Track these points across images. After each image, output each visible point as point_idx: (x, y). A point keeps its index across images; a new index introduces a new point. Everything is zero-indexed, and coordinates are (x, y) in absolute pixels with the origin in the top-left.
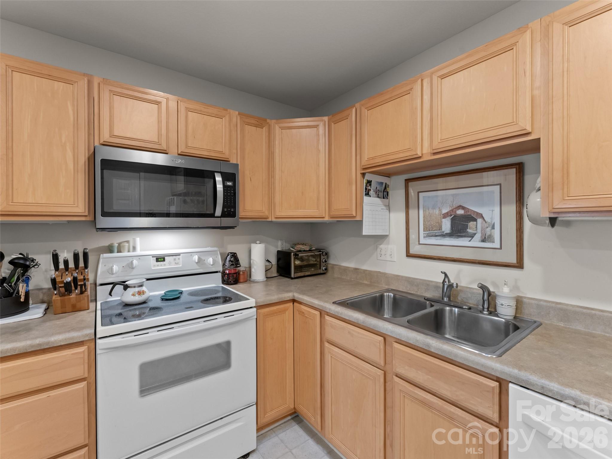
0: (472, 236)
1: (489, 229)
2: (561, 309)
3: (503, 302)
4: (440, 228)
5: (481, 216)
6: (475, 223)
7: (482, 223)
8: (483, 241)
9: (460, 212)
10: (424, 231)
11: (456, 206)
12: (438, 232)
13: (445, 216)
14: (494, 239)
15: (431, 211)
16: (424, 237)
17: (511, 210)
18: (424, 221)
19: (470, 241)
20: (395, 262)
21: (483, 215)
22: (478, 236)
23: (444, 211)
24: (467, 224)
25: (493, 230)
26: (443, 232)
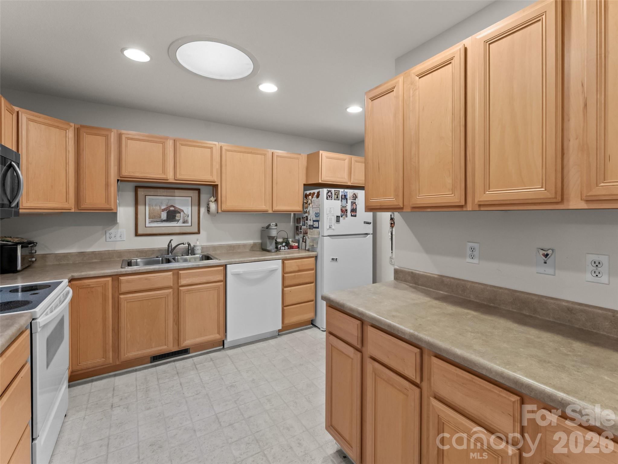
0: (178, 221)
1: (187, 217)
2: (214, 247)
3: (198, 248)
4: (160, 217)
5: (183, 211)
6: (180, 214)
7: (183, 214)
8: (184, 223)
9: (172, 209)
10: (149, 219)
11: (170, 205)
12: (158, 219)
13: (163, 210)
14: (188, 222)
15: (154, 208)
16: (149, 223)
17: (195, 209)
18: (149, 213)
19: (177, 223)
20: (124, 241)
21: (184, 211)
22: (181, 221)
23: (163, 208)
24: (175, 214)
25: (188, 218)
26: (162, 219)
